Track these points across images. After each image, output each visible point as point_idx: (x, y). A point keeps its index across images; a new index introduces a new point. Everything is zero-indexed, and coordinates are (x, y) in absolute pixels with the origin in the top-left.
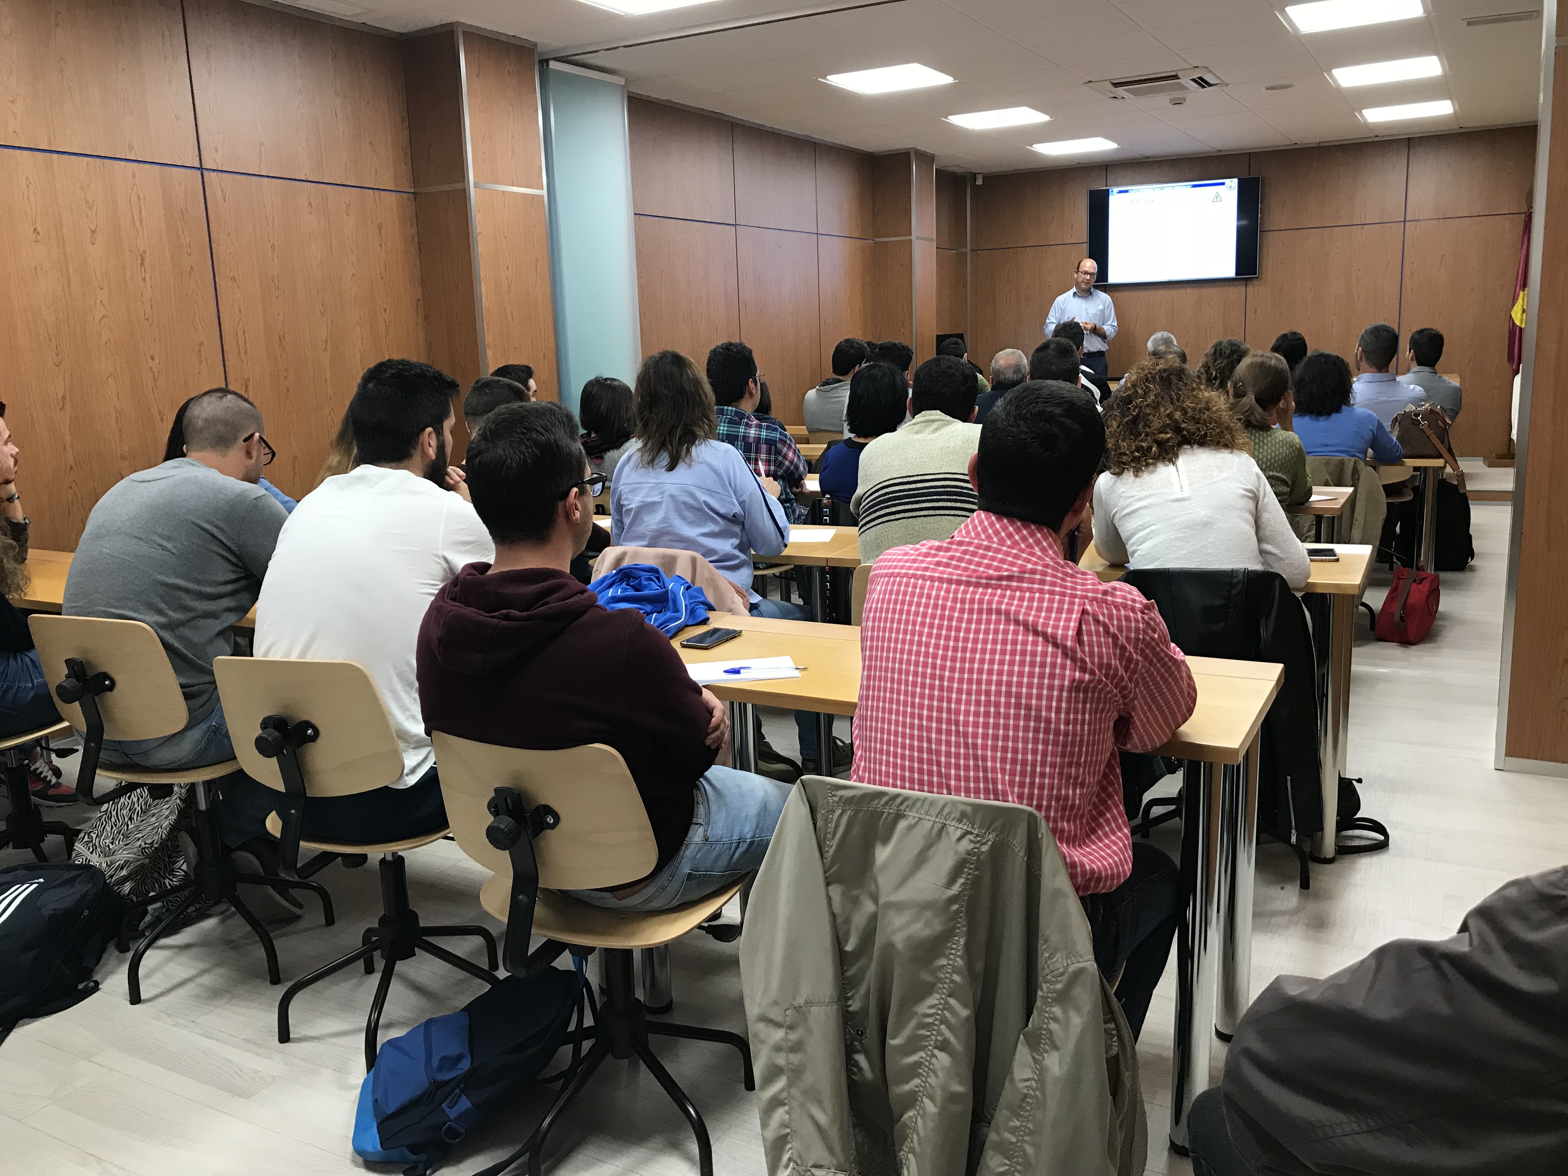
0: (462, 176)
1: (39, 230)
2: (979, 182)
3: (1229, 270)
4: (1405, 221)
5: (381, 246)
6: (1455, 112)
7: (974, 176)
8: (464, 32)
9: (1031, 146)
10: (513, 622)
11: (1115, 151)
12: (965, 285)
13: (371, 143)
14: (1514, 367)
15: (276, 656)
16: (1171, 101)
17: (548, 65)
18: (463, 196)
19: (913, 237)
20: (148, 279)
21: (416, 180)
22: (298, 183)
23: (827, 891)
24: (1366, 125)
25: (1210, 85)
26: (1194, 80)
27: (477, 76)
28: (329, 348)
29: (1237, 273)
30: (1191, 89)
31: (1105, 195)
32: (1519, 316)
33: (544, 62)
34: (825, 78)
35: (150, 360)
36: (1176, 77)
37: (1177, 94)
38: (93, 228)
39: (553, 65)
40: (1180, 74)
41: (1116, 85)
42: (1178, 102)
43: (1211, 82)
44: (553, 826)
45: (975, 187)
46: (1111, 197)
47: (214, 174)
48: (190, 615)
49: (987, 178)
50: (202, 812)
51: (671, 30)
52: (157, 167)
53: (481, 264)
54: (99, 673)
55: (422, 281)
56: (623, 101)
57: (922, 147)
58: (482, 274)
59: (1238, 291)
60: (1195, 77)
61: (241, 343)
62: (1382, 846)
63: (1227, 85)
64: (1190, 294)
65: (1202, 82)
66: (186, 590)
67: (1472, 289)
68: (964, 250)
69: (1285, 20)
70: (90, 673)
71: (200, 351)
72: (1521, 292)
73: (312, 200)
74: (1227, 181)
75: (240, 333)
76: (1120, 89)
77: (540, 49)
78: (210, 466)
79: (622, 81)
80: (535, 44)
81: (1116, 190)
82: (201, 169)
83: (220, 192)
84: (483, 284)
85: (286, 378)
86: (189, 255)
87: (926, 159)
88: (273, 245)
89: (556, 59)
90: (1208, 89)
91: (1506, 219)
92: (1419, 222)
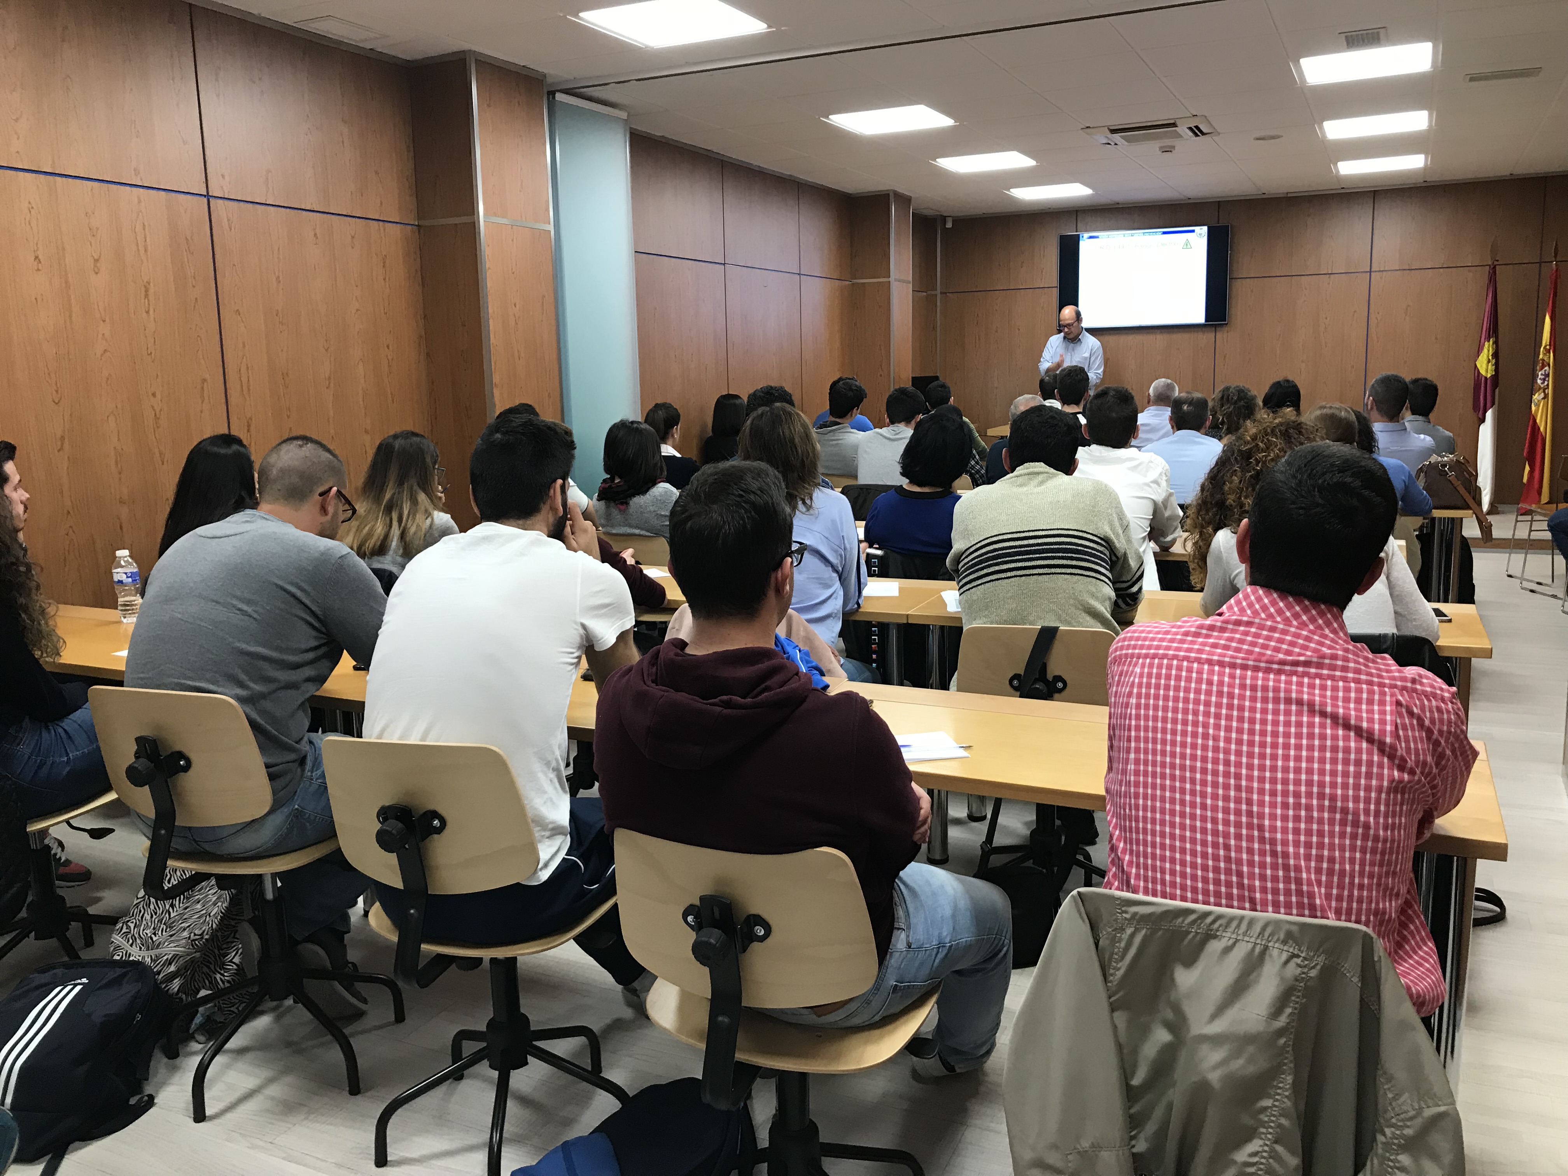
0: (472, 209)
1: (40, 257)
2: (949, 225)
3: (1199, 317)
4: (1370, 272)
5: (384, 279)
6: (1425, 168)
7: (944, 219)
8: (476, 60)
9: (1008, 190)
10: (738, 711)
11: (1088, 197)
12: (934, 328)
13: (377, 173)
14: (1480, 416)
15: (393, 738)
16: (1161, 148)
17: (554, 98)
18: (472, 228)
19: (892, 279)
20: (151, 312)
21: (421, 212)
22: (304, 212)
23: (1112, 1018)
24: (1338, 178)
25: (1203, 134)
26: (1190, 129)
27: (489, 106)
28: (332, 385)
29: (1206, 321)
30: (1185, 137)
31: (1075, 241)
32: (1484, 366)
33: (551, 94)
34: (827, 117)
35: (151, 397)
36: (1174, 125)
37: (1168, 142)
38: (96, 257)
39: (559, 97)
40: (1178, 123)
41: (1113, 131)
42: (1167, 150)
43: (1204, 131)
44: (762, 939)
45: (944, 229)
46: (1081, 242)
47: (220, 202)
48: (273, 686)
49: (957, 221)
50: (268, 901)
51: (688, 64)
52: (163, 193)
53: (490, 299)
54: (172, 753)
55: (425, 316)
56: (625, 136)
57: (902, 189)
58: (490, 311)
59: (1207, 337)
60: (1192, 126)
61: (244, 379)
62: (1499, 918)
63: (1219, 134)
64: (1160, 339)
65: (1197, 131)
66: (265, 658)
67: (1436, 338)
68: (933, 293)
69: (1296, 71)
70: (164, 754)
71: (203, 388)
72: (1486, 343)
73: (318, 231)
74: (1197, 229)
75: (243, 369)
76: (1117, 137)
77: (549, 80)
78: (284, 520)
79: (624, 115)
80: (545, 76)
81: (1086, 235)
82: (208, 196)
83: (227, 223)
84: (491, 322)
85: (288, 417)
86: (194, 287)
87: (904, 200)
88: (279, 277)
89: (567, 92)
90: (1201, 138)
91: (1469, 271)
92: (1384, 273)
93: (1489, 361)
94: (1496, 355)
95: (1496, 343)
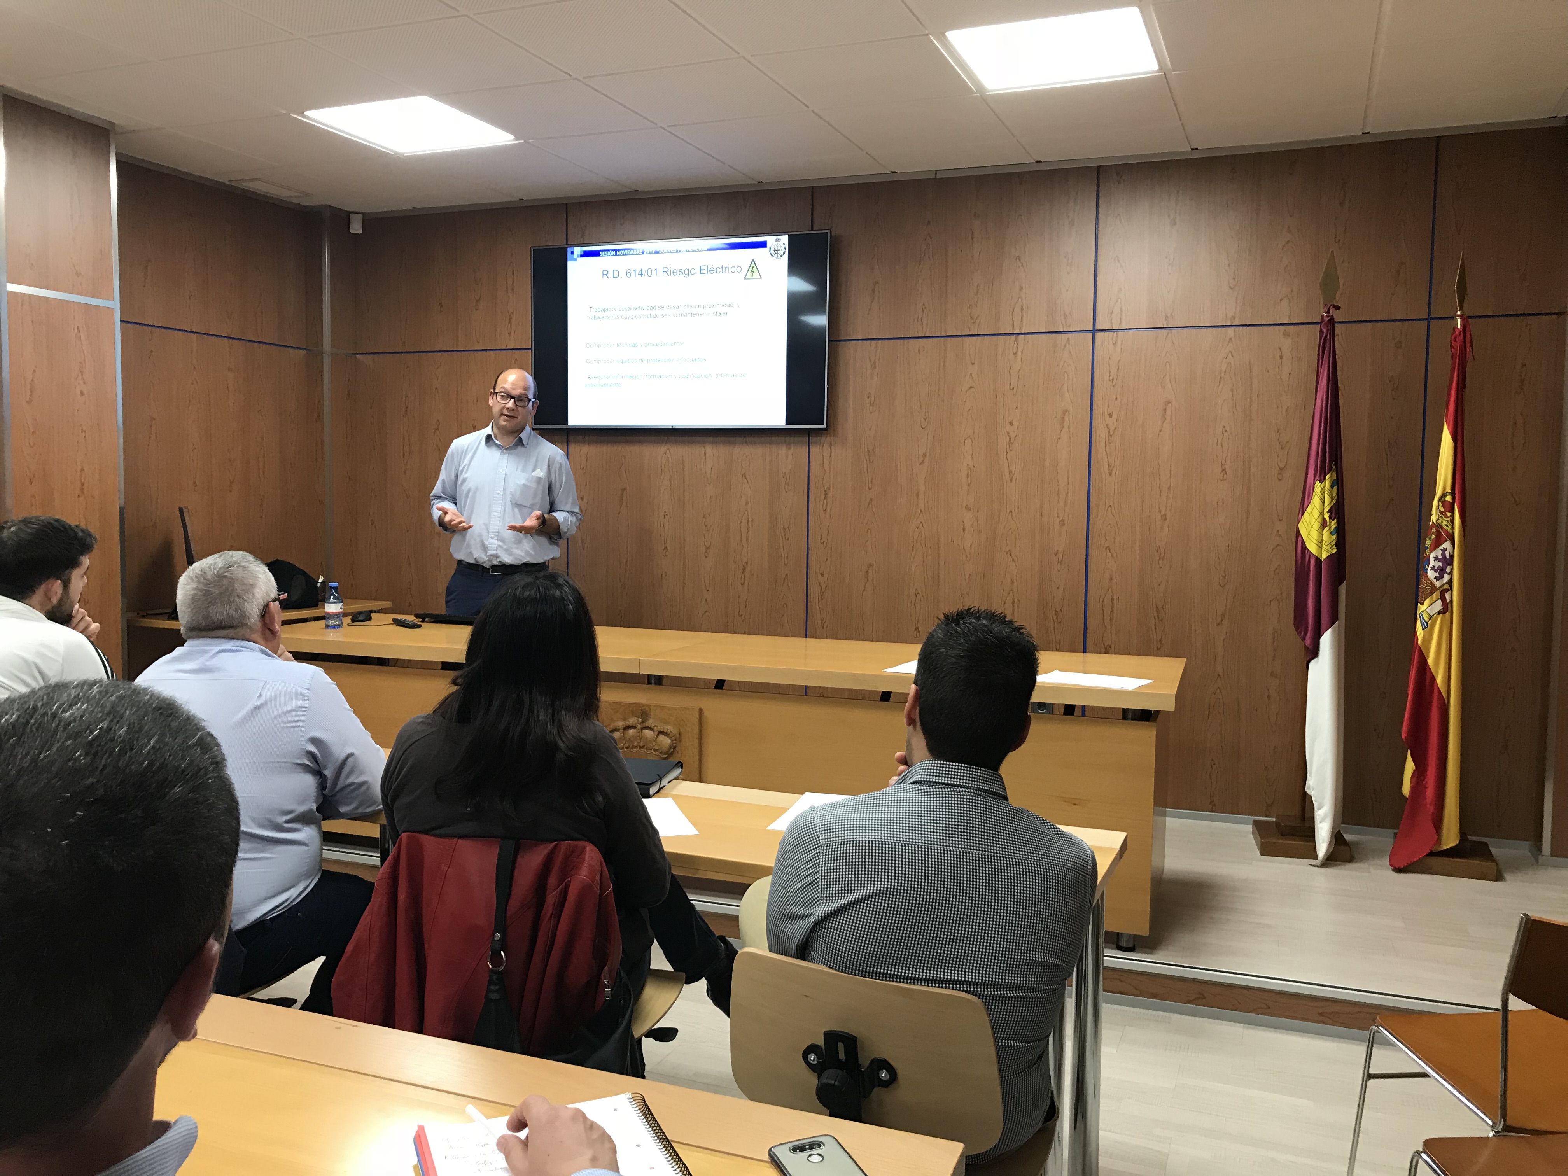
2: (356, 228)
3: (776, 414)
4: (1094, 331)
14: (1309, 645)
29: (789, 419)
31: (561, 258)
59: (792, 454)
64: (712, 454)
68: (318, 349)
74: (770, 240)
81: (578, 250)
91: (1286, 334)
92: (1121, 333)
93: (1324, 524)
94: (1338, 511)
95: (1338, 483)
